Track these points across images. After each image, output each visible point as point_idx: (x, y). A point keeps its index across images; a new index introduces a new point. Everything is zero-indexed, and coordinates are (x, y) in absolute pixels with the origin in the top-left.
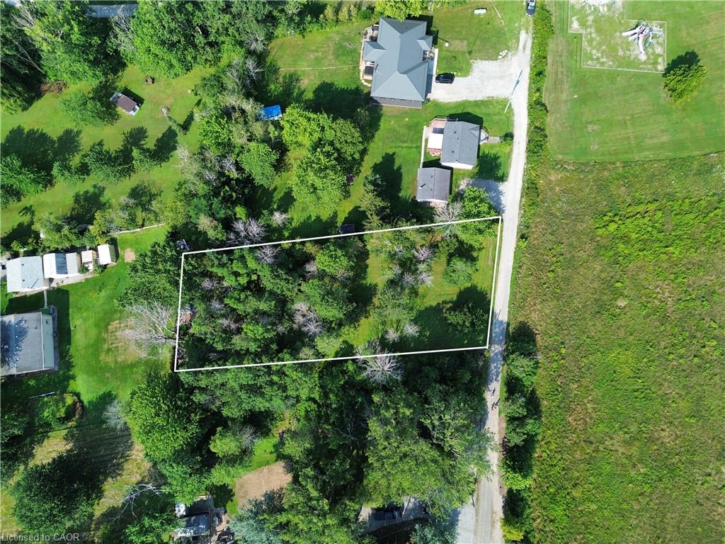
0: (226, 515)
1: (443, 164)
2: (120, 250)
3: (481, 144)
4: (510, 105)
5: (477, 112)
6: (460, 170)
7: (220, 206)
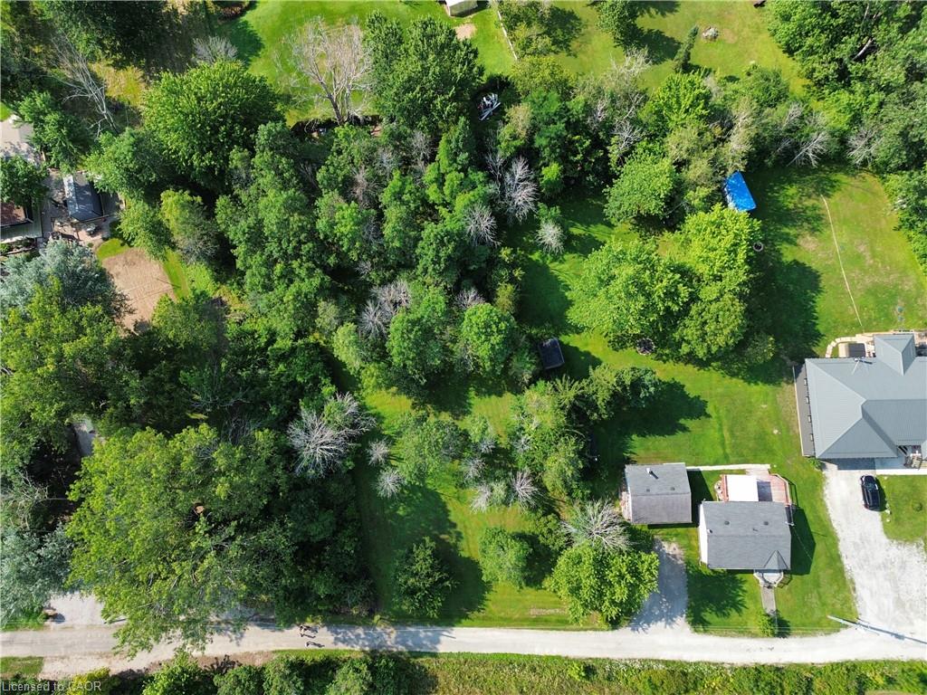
0: (101, 241)
1: (701, 508)
2: (471, 16)
3: (755, 574)
4: (846, 626)
5: (819, 561)
6: (697, 540)
7: (553, 135)
